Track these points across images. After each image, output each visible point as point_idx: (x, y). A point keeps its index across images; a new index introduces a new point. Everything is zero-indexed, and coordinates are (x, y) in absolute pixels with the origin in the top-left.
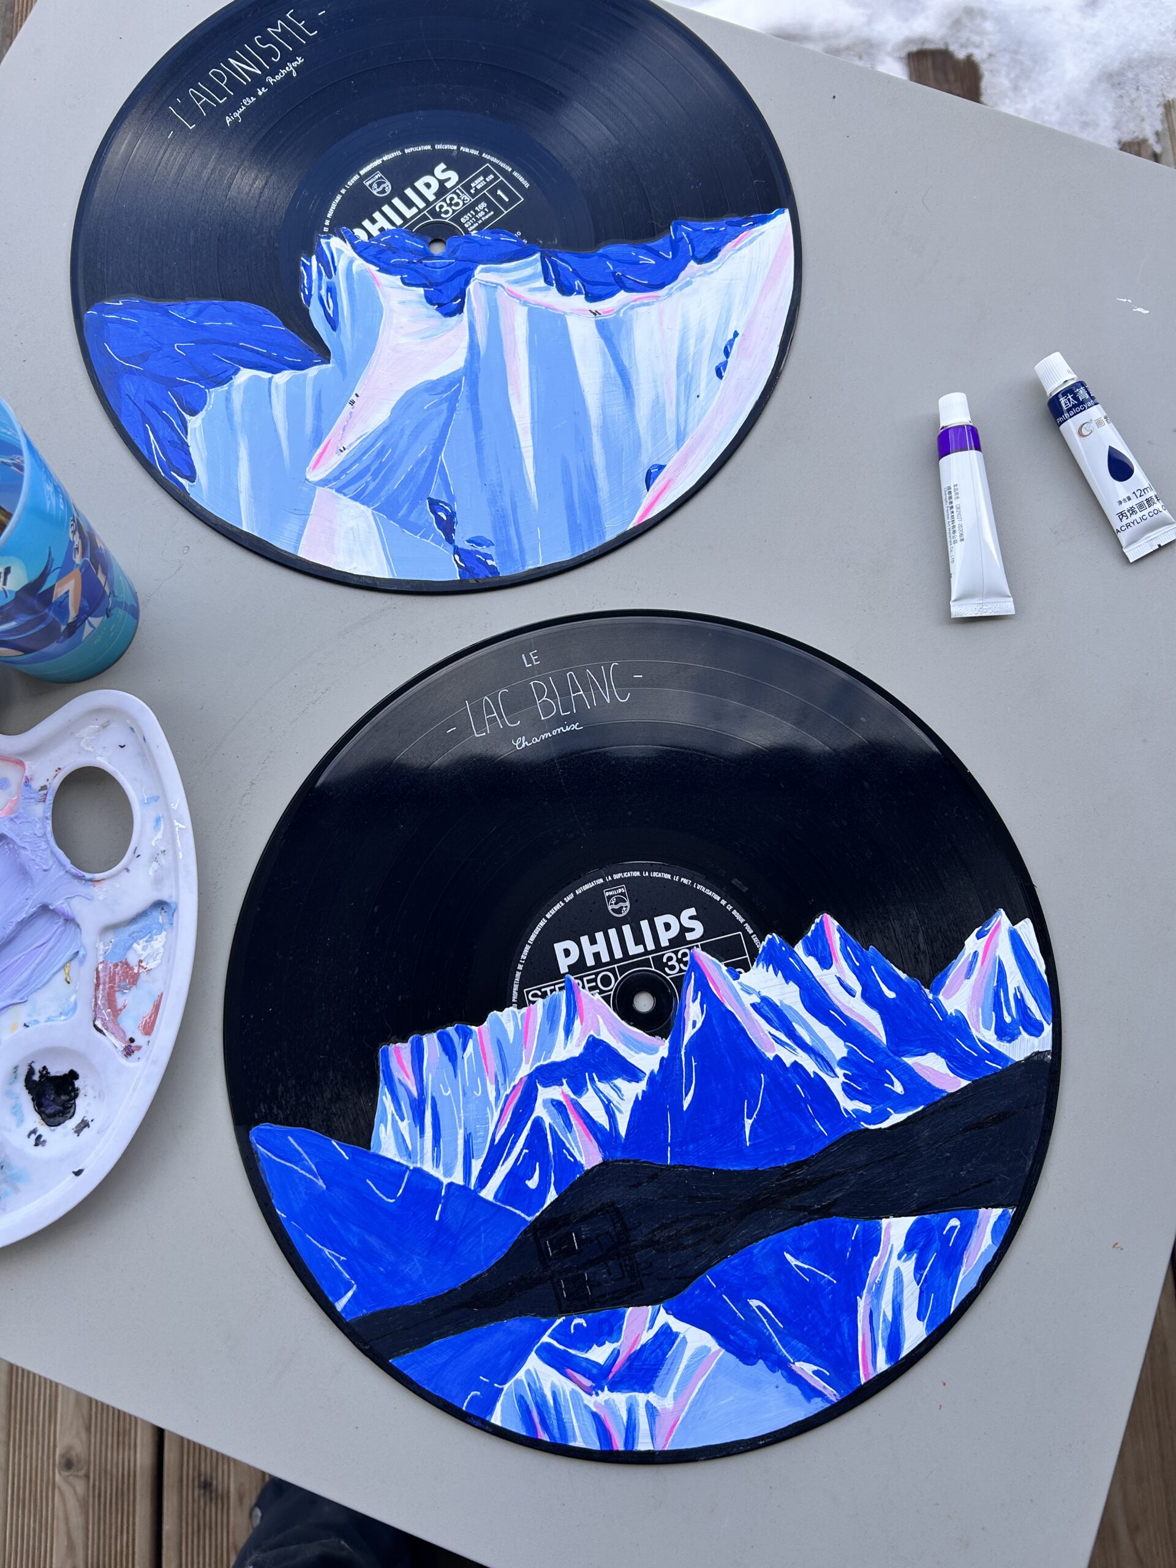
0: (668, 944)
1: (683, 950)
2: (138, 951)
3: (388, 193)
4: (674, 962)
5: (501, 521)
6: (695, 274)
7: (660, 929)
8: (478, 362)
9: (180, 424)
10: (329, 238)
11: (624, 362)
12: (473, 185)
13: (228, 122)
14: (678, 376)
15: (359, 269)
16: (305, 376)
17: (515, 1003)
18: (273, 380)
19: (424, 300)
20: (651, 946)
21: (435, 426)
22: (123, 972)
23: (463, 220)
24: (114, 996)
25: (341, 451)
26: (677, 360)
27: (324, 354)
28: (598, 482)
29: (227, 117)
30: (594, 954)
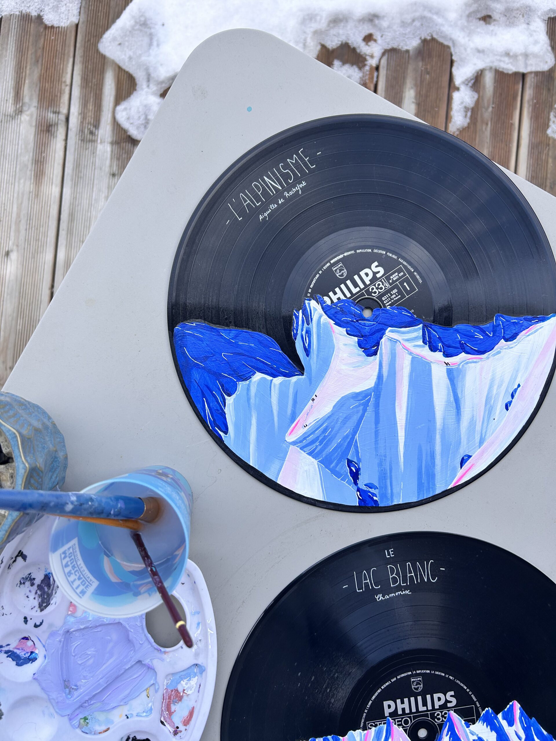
0: (438, 708)
1: (445, 711)
2: (183, 685)
3: (345, 276)
4: (440, 717)
5: (383, 476)
6: (503, 347)
7: (436, 699)
8: (382, 385)
9: (222, 400)
10: (310, 300)
11: (459, 395)
12: (391, 277)
13: (260, 219)
14: (486, 406)
15: (324, 322)
16: (290, 381)
17: (361, 728)
18: (273, 381)
19: (357, 345)
20: (430, 708)
21: (355, 418)
22: (175, 695)
23: (383, 299)
24: (170, 705)
25: (305, 427)
26: (486, 397)
27: (300, 369)
28: (436, 461)
29: (260, 216)
30: (402, 708)
